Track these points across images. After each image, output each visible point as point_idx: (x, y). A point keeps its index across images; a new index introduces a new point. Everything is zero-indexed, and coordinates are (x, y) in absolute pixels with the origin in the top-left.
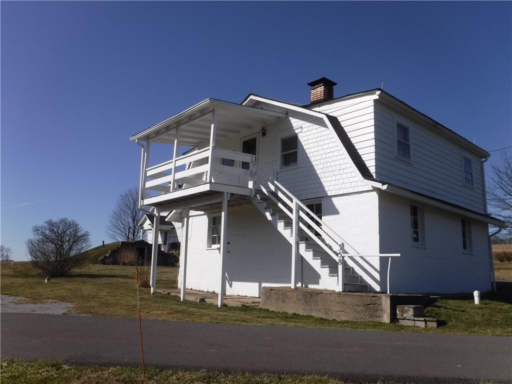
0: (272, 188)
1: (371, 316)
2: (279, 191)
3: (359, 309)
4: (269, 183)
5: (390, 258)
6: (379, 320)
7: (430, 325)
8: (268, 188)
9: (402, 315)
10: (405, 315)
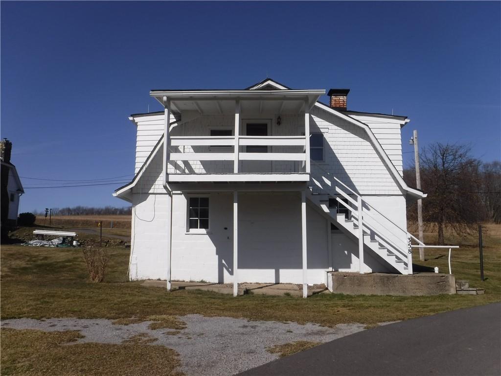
0: (329, 183)
1: (441, 290)
2: (336, 187)
3: (431, 286)
4: (323, 177)
5: (450, 249)
6: (447, 293)
7: (480, 292)
8: (322, 182)
9: (461, 288)
10: (462, 288)
